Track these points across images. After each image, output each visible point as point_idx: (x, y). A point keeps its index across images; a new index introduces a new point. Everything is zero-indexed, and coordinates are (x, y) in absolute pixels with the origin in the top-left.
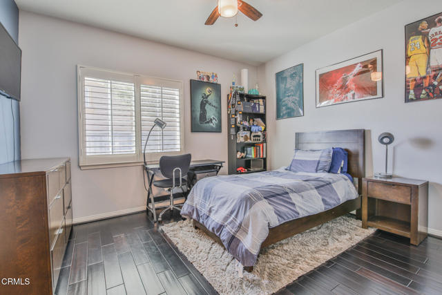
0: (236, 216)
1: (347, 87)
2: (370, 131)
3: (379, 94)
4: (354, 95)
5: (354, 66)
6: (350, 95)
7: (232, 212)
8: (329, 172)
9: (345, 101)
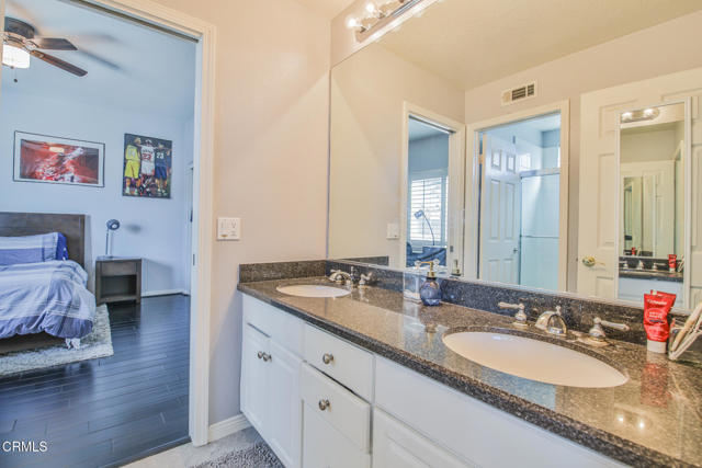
0: (60, 298)
1: (64, 167)
2: (89, 217)
3: (100, 184)
4: (72, 178)
5: (74, 148)
6: (67, 177)
7: (49, 299)
8: (57, 259)
9: (60, 181)
